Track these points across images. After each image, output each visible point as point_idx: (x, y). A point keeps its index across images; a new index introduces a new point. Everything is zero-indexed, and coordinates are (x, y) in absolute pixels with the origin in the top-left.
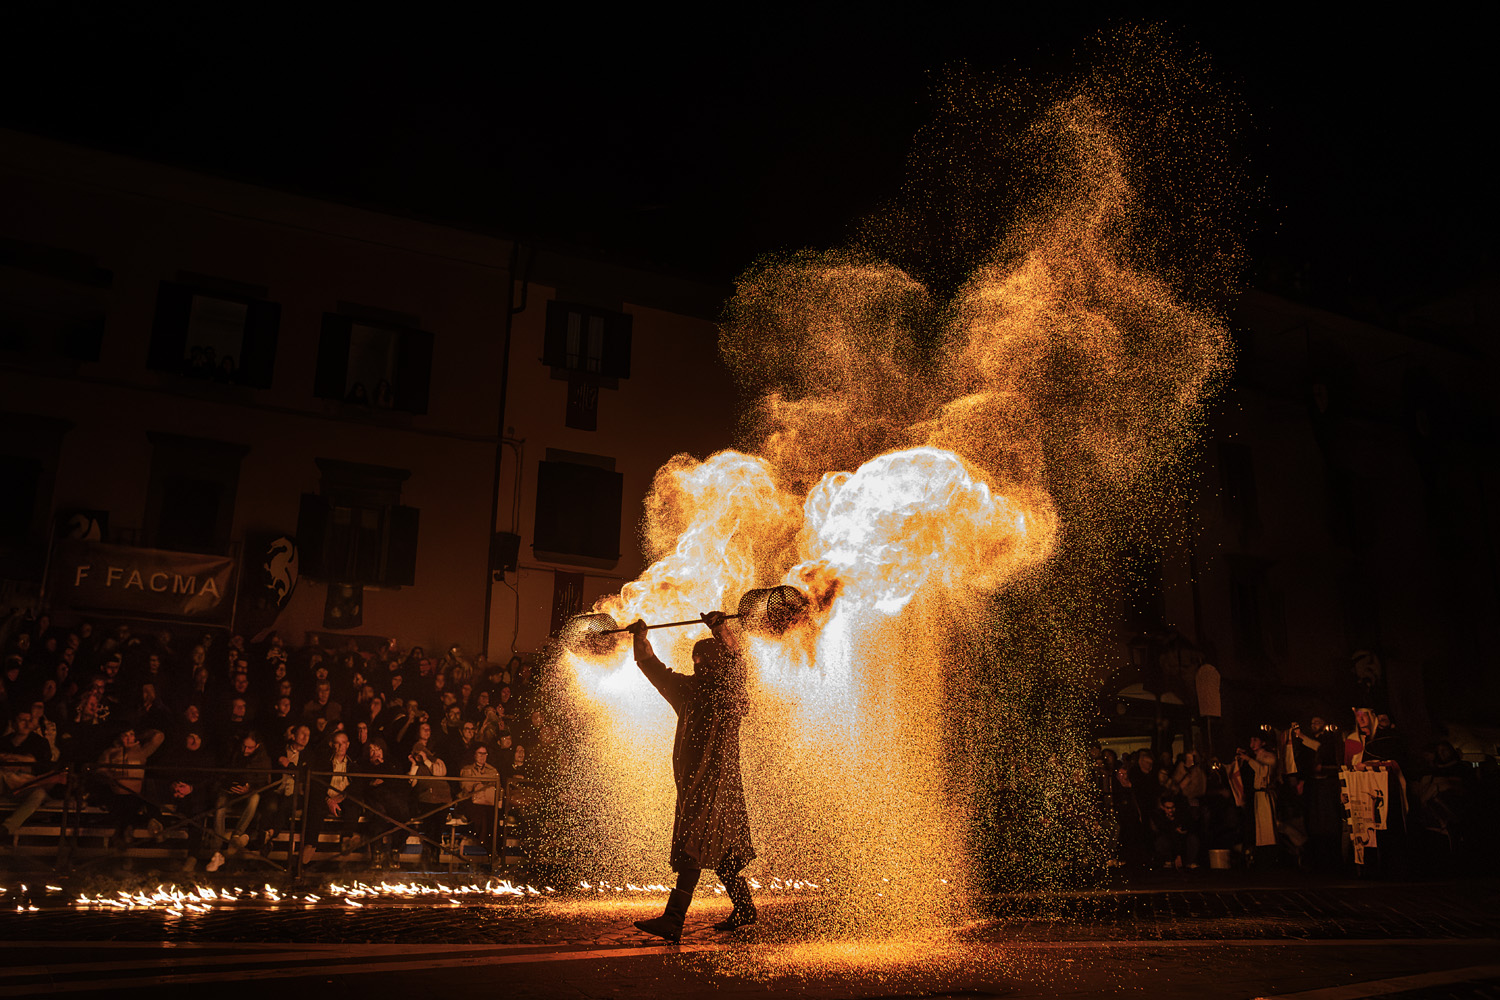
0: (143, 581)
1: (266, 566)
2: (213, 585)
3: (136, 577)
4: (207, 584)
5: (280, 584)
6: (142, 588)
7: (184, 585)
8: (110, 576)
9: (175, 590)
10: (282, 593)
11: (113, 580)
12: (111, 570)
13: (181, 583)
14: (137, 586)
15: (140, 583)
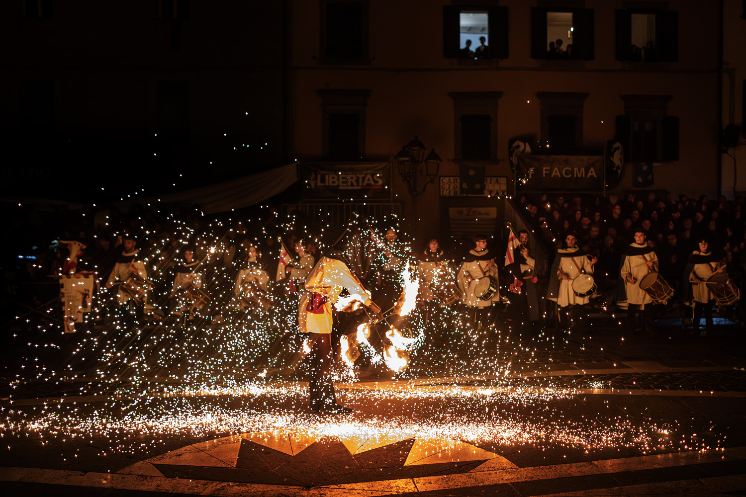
0: (560, 173)
1: (611, 158)
2: (593, 171)
3: (556, 172)
4: (590, 171)
5: (618, 167)
6: (560, 176)
7: (579, 172)
8: (544, 172)
9: (575, 176)
10: (619, 172)
11: (546, 174)
12: (544, 169)
13: (578, 172)
14: (558, 176)
15: (558, 174)
